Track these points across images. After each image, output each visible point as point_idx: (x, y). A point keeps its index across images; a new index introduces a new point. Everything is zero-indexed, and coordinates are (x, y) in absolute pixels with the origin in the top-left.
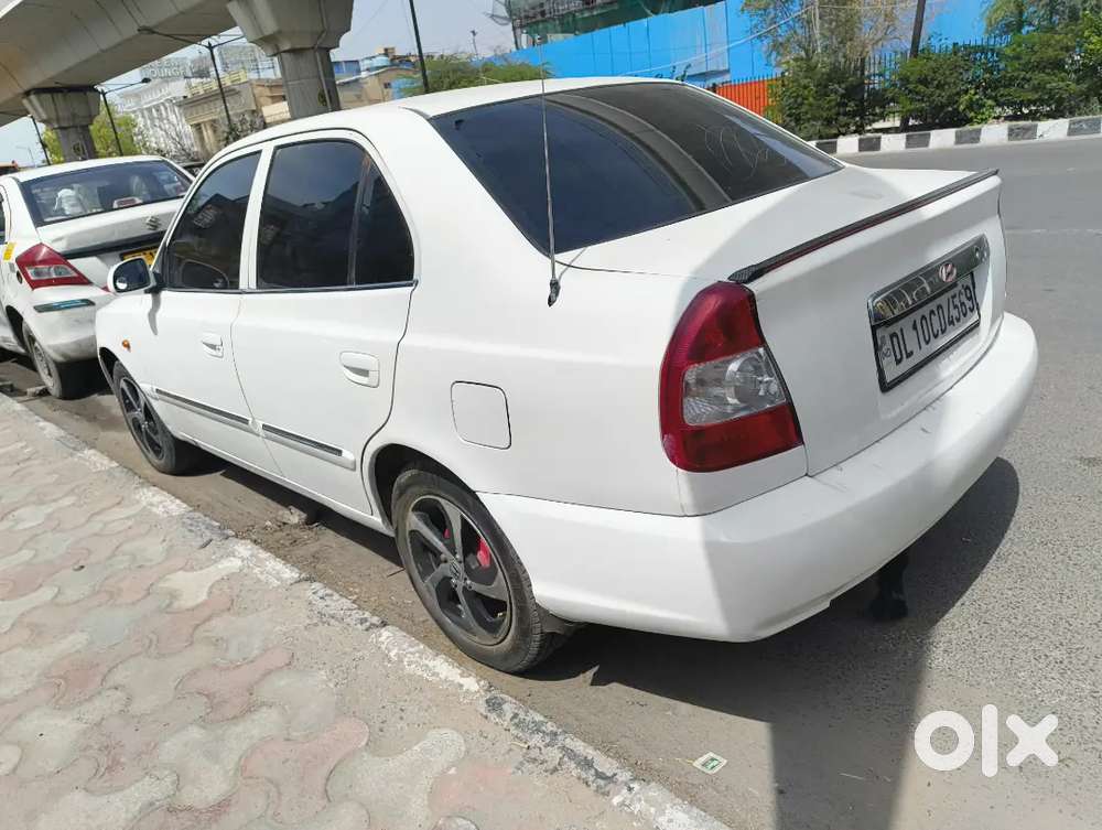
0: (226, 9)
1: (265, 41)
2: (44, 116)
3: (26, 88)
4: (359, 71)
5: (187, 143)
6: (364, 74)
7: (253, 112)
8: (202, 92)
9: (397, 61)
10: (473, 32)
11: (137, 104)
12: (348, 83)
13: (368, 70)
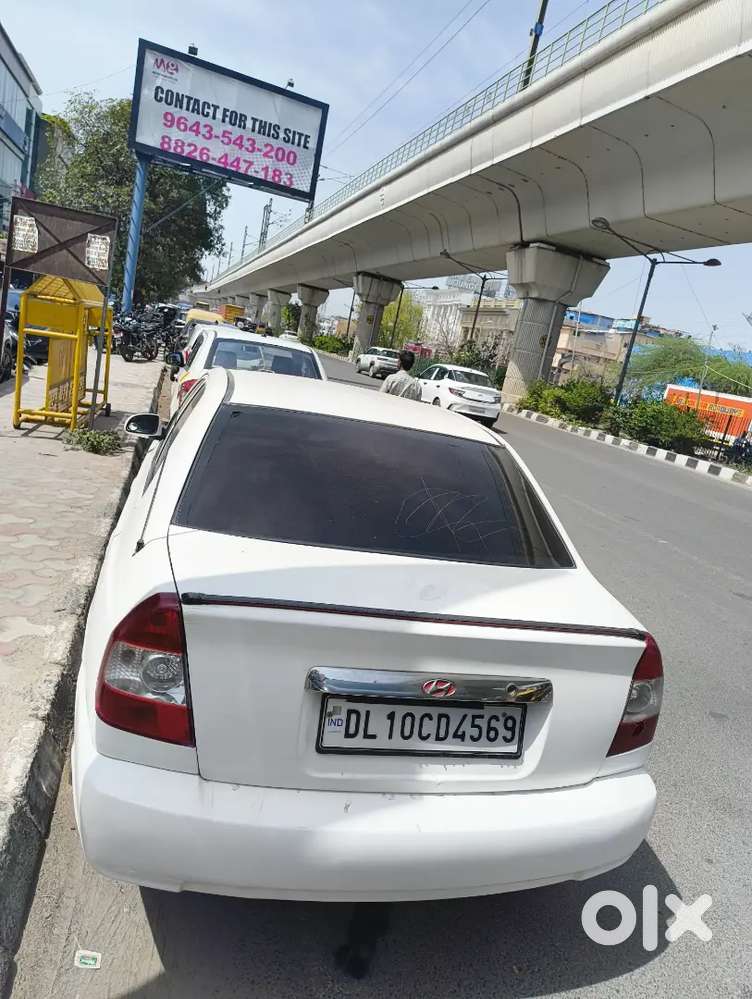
0: (505, 257)
1: (523, 287)
2: (360, 292)
3: (359, 270)
4: (609, 327)
5: (451, 338)
6: (611, 331)
7: (511, 332)
8: (493, 306)
9: (647, 329)
10: (715, 327)
11: (435, 300)
12: (595, 333)
13: (618, 328)
